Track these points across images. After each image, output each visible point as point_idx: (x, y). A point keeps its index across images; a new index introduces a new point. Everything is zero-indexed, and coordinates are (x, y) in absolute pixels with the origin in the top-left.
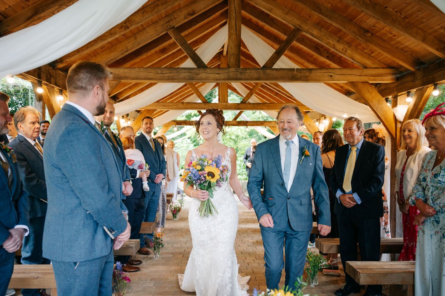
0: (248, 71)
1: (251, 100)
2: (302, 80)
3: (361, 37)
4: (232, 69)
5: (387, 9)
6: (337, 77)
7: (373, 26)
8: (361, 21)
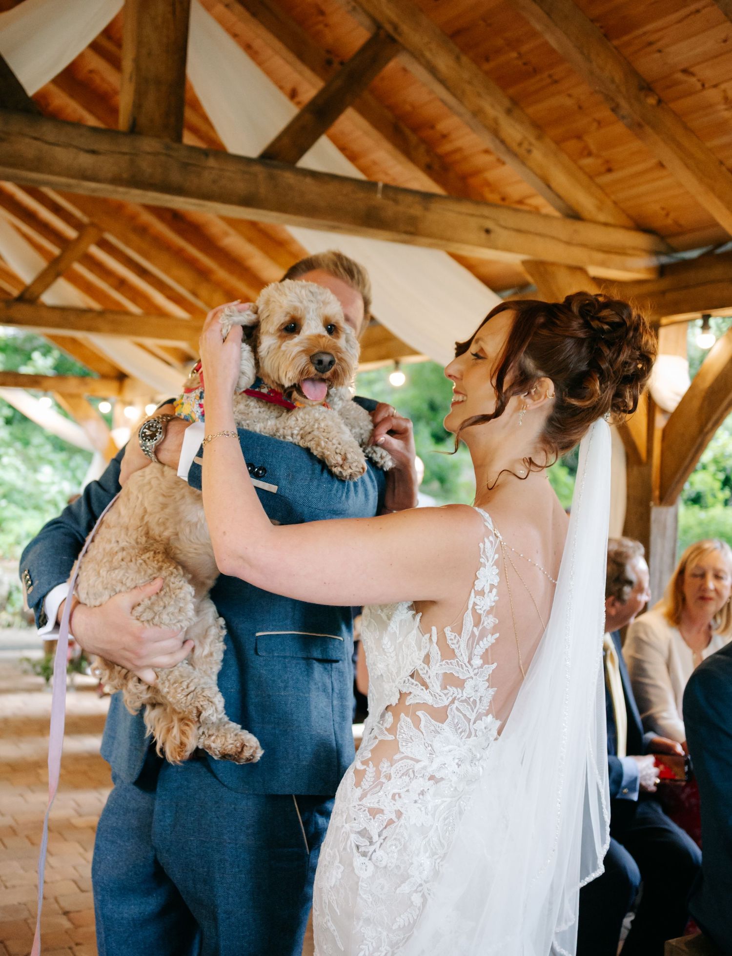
0: (212, 162)
7: (685, 71)
8: (650, 44)
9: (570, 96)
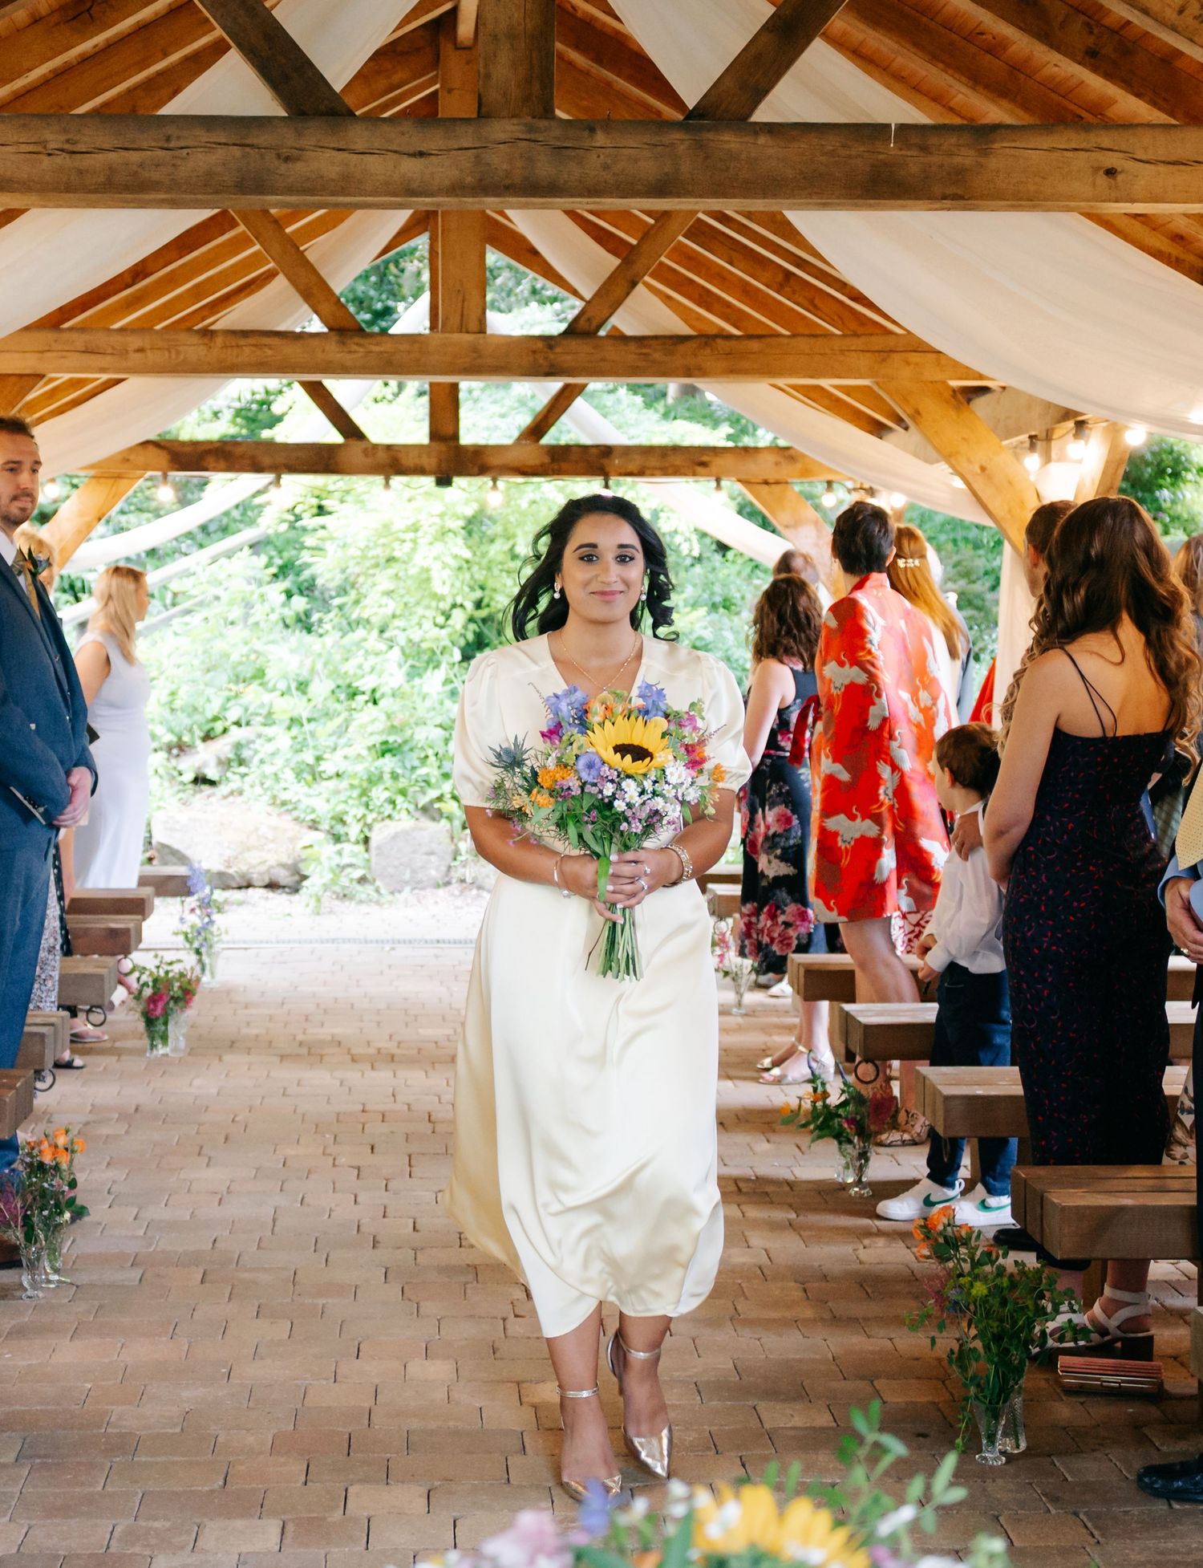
0: (600, 139)
1: (626, 321)
2: (931, 197)
4: (502, 129)
6: (1145, 176)
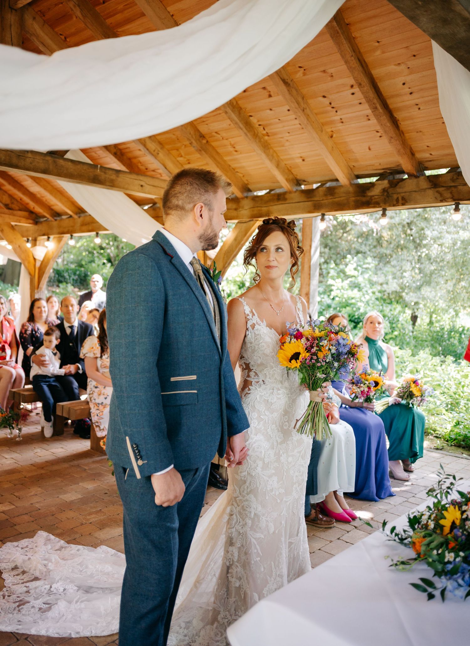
3: (197, 143)
5: (251, 118)
7: (216, 133)
8: (204, 122)
9: (174, 134)
